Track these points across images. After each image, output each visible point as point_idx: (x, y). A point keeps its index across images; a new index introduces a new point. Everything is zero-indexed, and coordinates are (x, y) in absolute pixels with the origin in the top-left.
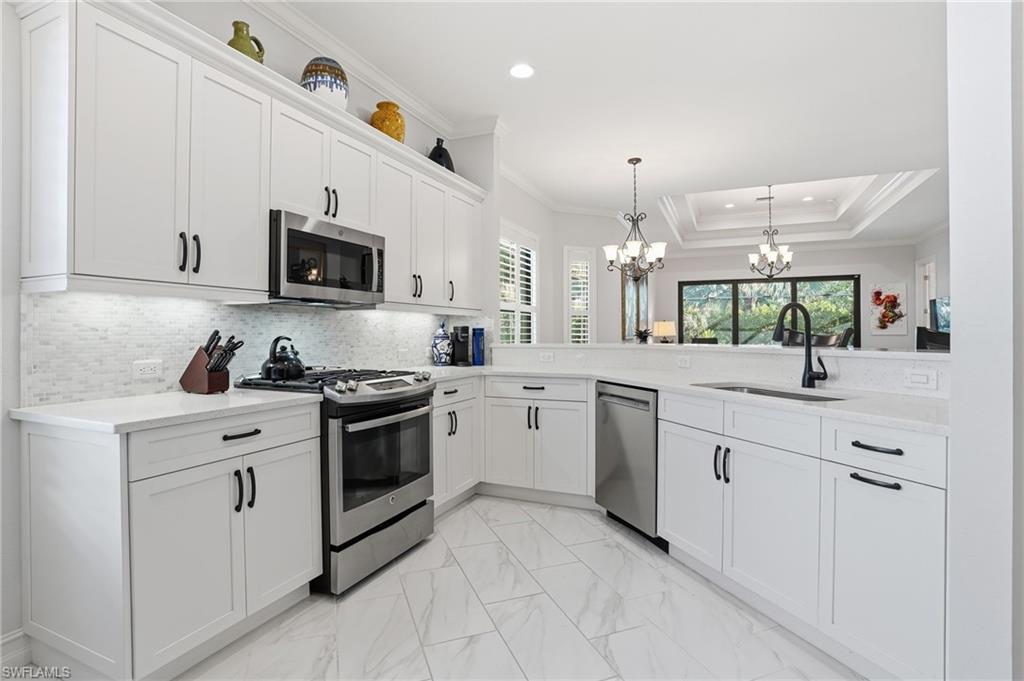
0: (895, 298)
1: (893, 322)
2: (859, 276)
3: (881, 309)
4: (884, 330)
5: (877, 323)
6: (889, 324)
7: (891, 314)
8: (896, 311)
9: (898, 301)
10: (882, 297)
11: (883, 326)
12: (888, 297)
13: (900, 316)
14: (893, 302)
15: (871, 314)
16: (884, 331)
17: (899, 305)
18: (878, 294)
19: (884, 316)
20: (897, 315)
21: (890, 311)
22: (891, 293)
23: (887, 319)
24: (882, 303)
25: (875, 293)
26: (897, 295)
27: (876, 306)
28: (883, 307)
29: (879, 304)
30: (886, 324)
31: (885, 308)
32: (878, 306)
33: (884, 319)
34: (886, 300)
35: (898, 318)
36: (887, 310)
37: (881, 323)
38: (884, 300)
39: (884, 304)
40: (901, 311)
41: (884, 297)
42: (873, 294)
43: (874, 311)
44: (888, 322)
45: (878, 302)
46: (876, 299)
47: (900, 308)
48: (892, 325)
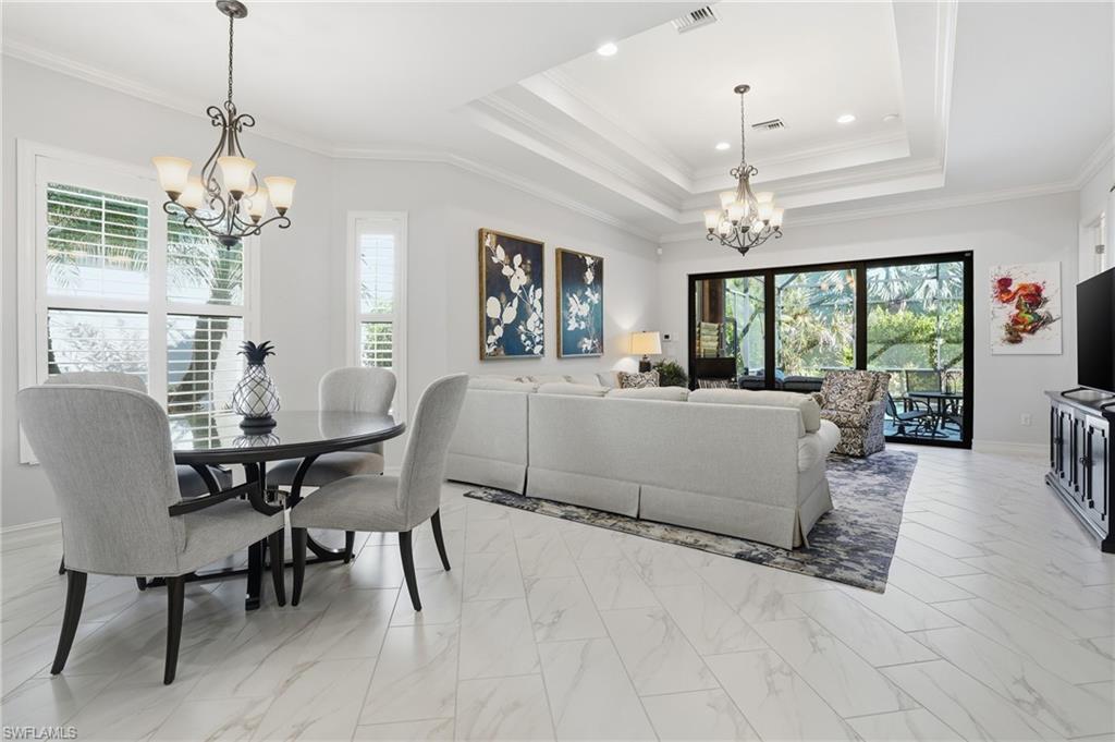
0: (1038, 290)
1: (1032, 331)
2: (972, 252)
3: (1011, 309)
4: (1017, 346)
5: (1003, 333)
6: (1024, 335)
7: (1029, 318)
8: (1040, 311)
9: (1044, 294)
10: (1013, 288)
11: (1014, 338)
12: (1023, 287)
13: (1045, 321)
14: (1034, 297)
15: (993, 316)
16: (1016, 348)
17: (1046, 301)
18: (1004, 283)
19: (1016, 321)
20: (1040, 318)
21: (1027, 313)
22: (1029, 280)
23: (1022, 327)
24: (1013, 298)
25: (1000, 281)
26: (1040, 284)
27: (1000, 304)
28: (1014, 305)
29: (1008, 301)
30: (1019, 336)
31: (1017, 307)
32: (1005, 305)
33: (1017, 327)
34: (1020, 293)
35: (1044, 323)
36: (1021, 310)
37: (1011, 334)
38: (1015, 294)
39: (1016, 300)
40: (1047, 312)
41: (1016, 288)
42: (996, 284)
43: (998, 312)
44: (1024, 331)
45: (1005, 297)
46: (1002, 292)
47: (1048, 305)
48: (1030, 336)
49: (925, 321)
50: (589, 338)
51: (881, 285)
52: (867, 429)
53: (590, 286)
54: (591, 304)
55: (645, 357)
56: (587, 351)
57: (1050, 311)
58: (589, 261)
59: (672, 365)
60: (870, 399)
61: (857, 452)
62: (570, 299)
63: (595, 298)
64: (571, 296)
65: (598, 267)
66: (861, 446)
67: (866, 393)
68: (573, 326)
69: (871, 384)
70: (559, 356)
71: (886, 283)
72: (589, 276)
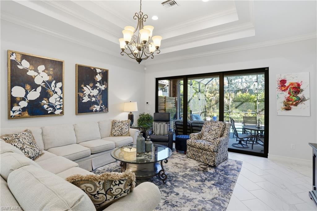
0: (299, 85)
1: (296, 105)
2: (268, 68)
3: (286, 94)
4: (288, 111)
5: (282, 105)
6: (292, 106)
7: (294, 98)
8: (300, 95)
9: (301, 87)
10: (287, 84)
11: (288, 108)
12: (292, 84)
13: (302, 100)
14: (297, 89)
15: (278, 97)
16: (288, 113)
17: (302, 90)
18: (283, 82)
19: (288, 100)
20: (300, 99)
21: (294, 96)
22: (294, 81)
23: (291, 103)
24: (287, 89)
25: (281, 81)
26: (299, 82)
27: (281, 92)
28: (288, 92)
29: (284, 90)
30: (289, 107)
31: (289, 93)
32: (283, 92)
33: (289, 103)
34: (290, 86)
35: (301, 101)
36: (291, 95)
37: (286, 106)
38: (288, 87)
39: (289, 89)
40: (303, 96)
41: (289, 84)
42: (279, 82)
43: (280, 96)
44: (292, 104)
45: (283, 89)
46: (282, 86)
47: (303, 93)
48: (295, 107)
49: (253, 96)
50: (98, 105)
51: (240, 84)
52: (217, 152)
53: (99, 82)
54: (99, 90)
55: (131, 113)
56: (96, 111)
57: (304, 95)
58: (98, 71)
59: (148, 115)
60: (221, 136)
61: (212, 164)
62: (85, 88)
63: (103, 87)
64: (85, 86)
65: (105, 74)
66: (214, 161)
67: (219, 133)
68: (86, 99)
69: (222, 128)
70: (76, 114)
71: (241, 83)
72: (99, 78)
